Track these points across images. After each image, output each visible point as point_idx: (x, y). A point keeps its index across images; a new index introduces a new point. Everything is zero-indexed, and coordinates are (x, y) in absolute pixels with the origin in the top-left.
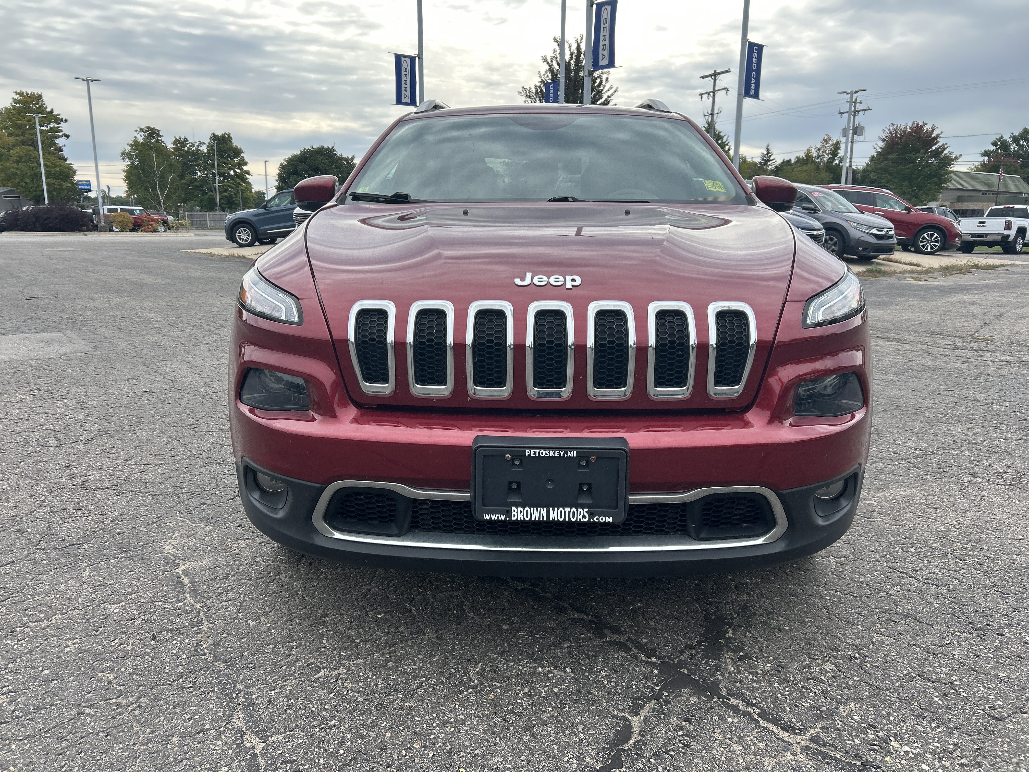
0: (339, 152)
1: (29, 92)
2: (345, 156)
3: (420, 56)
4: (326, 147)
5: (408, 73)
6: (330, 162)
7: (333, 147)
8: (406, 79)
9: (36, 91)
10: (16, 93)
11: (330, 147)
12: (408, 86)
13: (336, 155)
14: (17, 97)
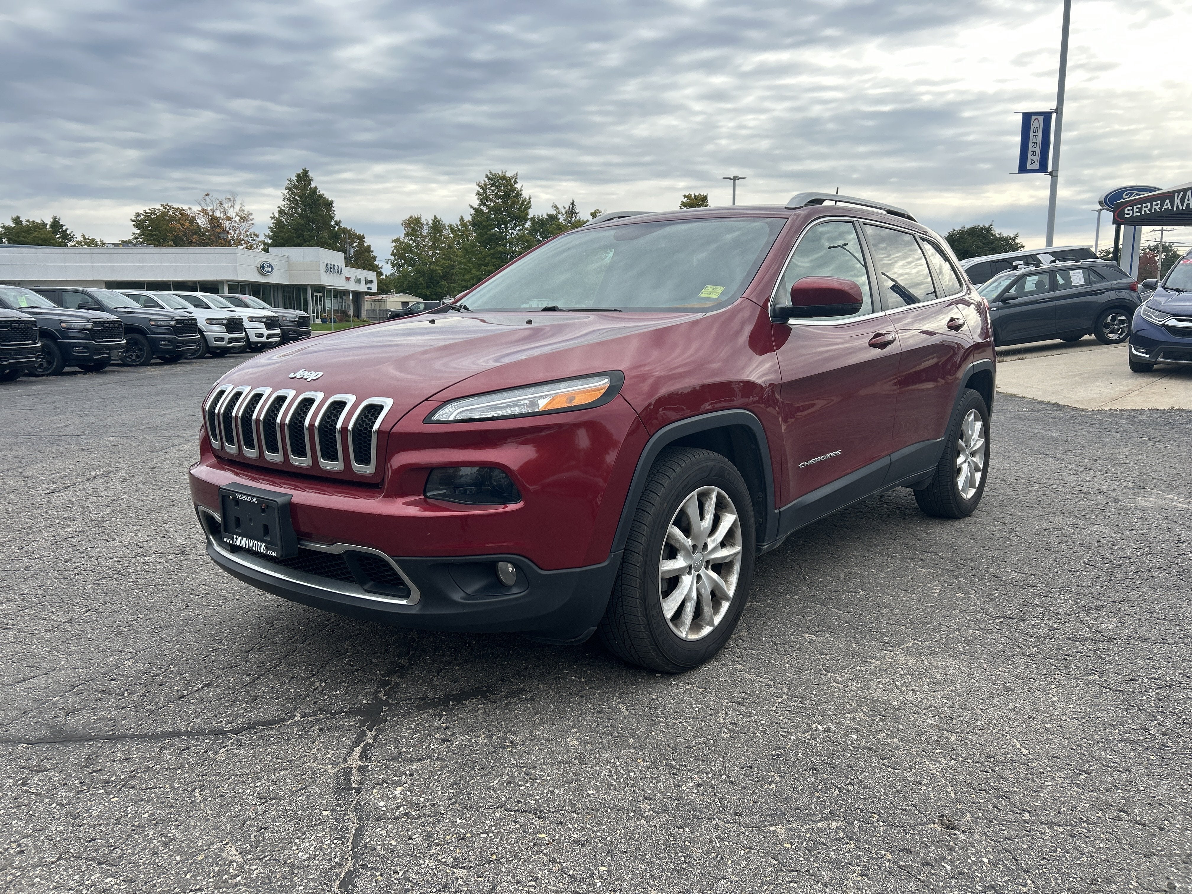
0: (997, 231)
1: (697, 194)
2: (1005, 235)
3: (1059, 110)
4: (981, 226)
5: (1040, 134)
6: (983, 244)
7: (990, 226)
8: (1036, 140)
9: (703, 193)
10: (685, 196)
11: (987, 226)
12: (1038, 149)
13: (993, 235)
14: (685, 200)
